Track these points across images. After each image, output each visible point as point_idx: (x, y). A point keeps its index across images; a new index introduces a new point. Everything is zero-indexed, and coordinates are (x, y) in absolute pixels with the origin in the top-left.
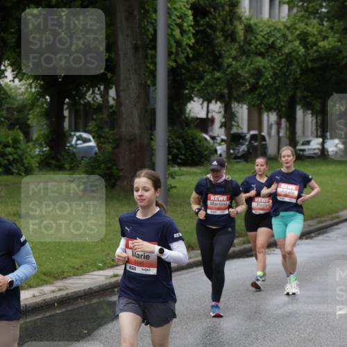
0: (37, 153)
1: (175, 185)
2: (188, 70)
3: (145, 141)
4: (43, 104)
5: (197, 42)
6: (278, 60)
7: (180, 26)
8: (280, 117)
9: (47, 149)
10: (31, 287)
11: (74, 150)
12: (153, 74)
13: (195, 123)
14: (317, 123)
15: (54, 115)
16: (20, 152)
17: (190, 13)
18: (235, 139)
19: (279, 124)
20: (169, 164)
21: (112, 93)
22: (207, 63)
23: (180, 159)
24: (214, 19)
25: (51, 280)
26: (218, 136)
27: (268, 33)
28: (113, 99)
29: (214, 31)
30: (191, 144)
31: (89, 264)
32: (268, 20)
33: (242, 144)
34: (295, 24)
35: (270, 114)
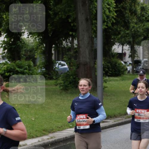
0: (39, 71)
1: (107, 86)
3: (92, 65)
4: (42, 48)
7: (109, 9)
9: (44, 69)
10: (37, 137)
11: (57, 70)
12: (95, 32)
13: (117, 56)
15: (47, 53)
16: (31, 72)
17: (113, 2)
18: (136, 63)
20: (103, 76)
21: (76, 42)
22: (121, 26)
23: (109, 73)
24: (126, 4)
25: (47, 133)
26: (128, 62)
28: (76, 45)
29: (125, 11)
30: (115, 66)
31: (65, 125)
33: (140, 65)
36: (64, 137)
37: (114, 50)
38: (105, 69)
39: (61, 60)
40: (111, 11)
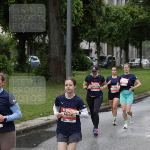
0: (13, 65)
2: (80, 28)
3: (62, 60)
4: (16, 43)
5: (85, 15)
6: (120, 23)
7: (77, 8)
8: (121, 49)
9: (18, 63)
11: (30, 64)
12: (65, 30)
13: (84, 52)
14: (138, 52)
15: (21, 48)
16: (5, 65)
17: (81, 2)
18: (101, 59)
19: (121, 52)
20: (72, 70)
21: (47, 38)
22: (89, 25)
23: (77, 68)
24: (92, 5)
25: (19, 121)
26: (94, 58)
27: (116, 12)
28: (47, 41)
29: (92, 11)
30: (82, 61)
31: (37, 114)
32: (116, 6)
33: (105, 61)
34: (128, 7)
35: (117, 47)
36: (35, 125)
37: (82, 46)
38: (73, 63)
39: (33, 55)
40: (79, 11)
